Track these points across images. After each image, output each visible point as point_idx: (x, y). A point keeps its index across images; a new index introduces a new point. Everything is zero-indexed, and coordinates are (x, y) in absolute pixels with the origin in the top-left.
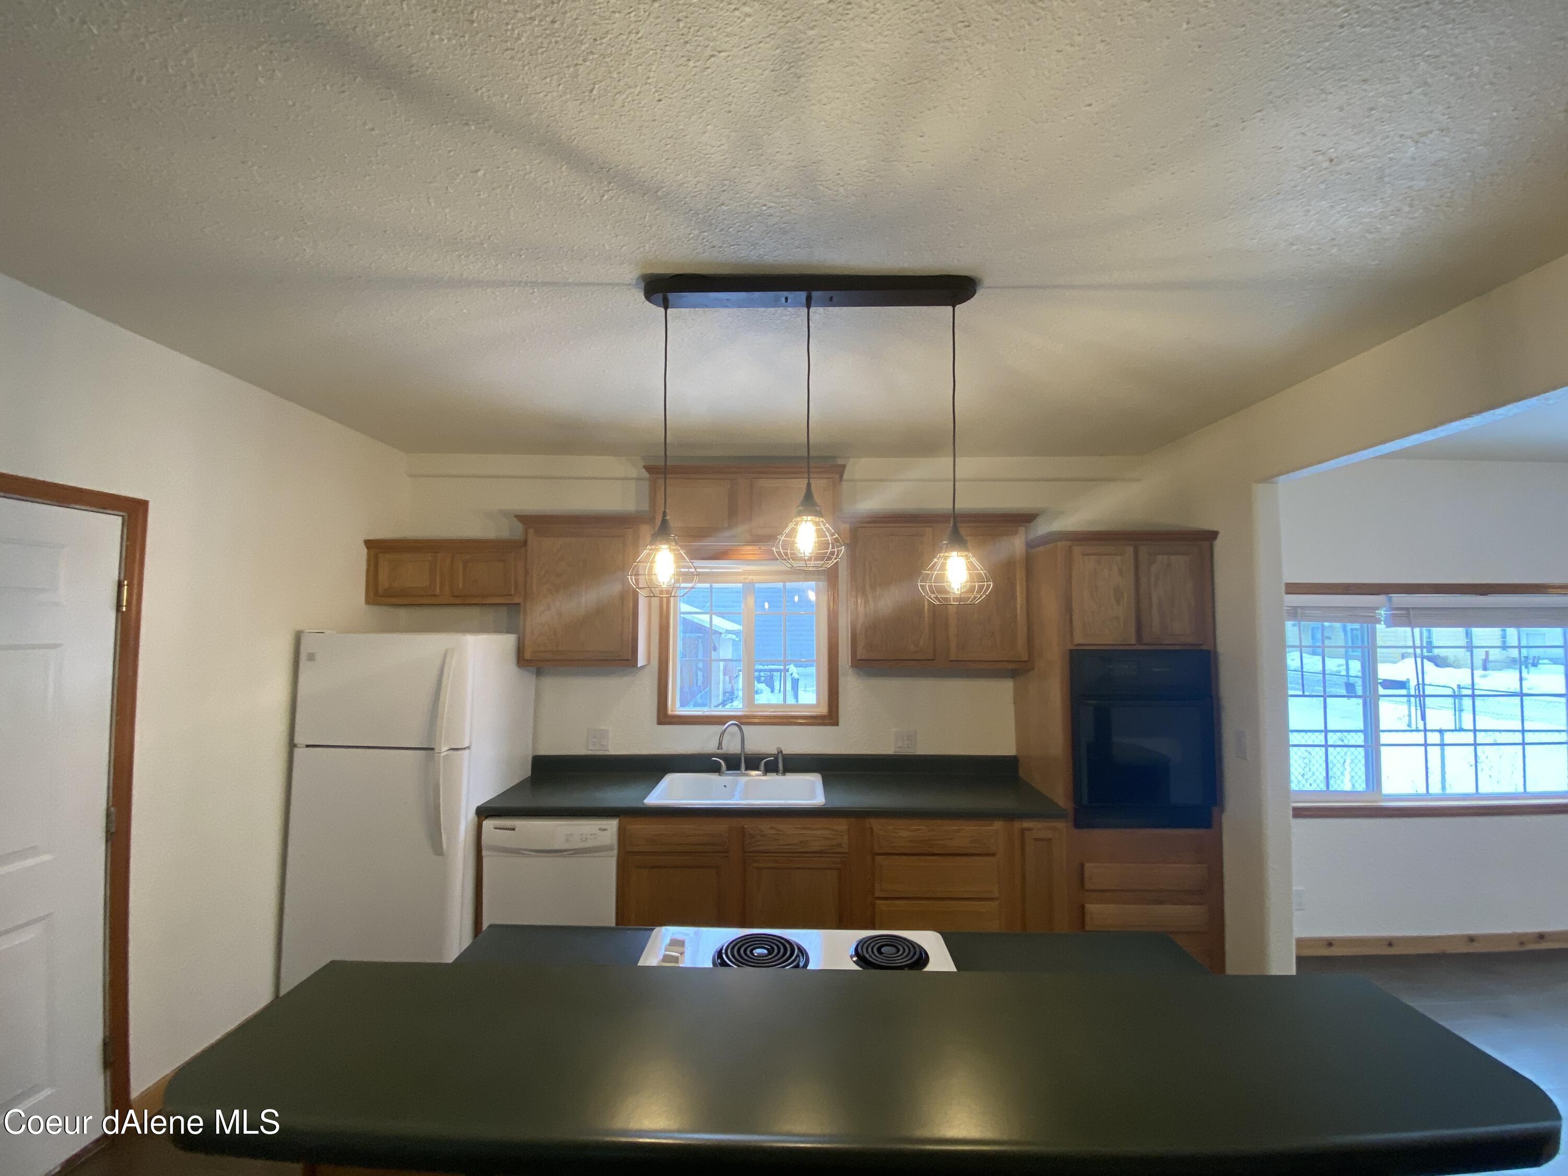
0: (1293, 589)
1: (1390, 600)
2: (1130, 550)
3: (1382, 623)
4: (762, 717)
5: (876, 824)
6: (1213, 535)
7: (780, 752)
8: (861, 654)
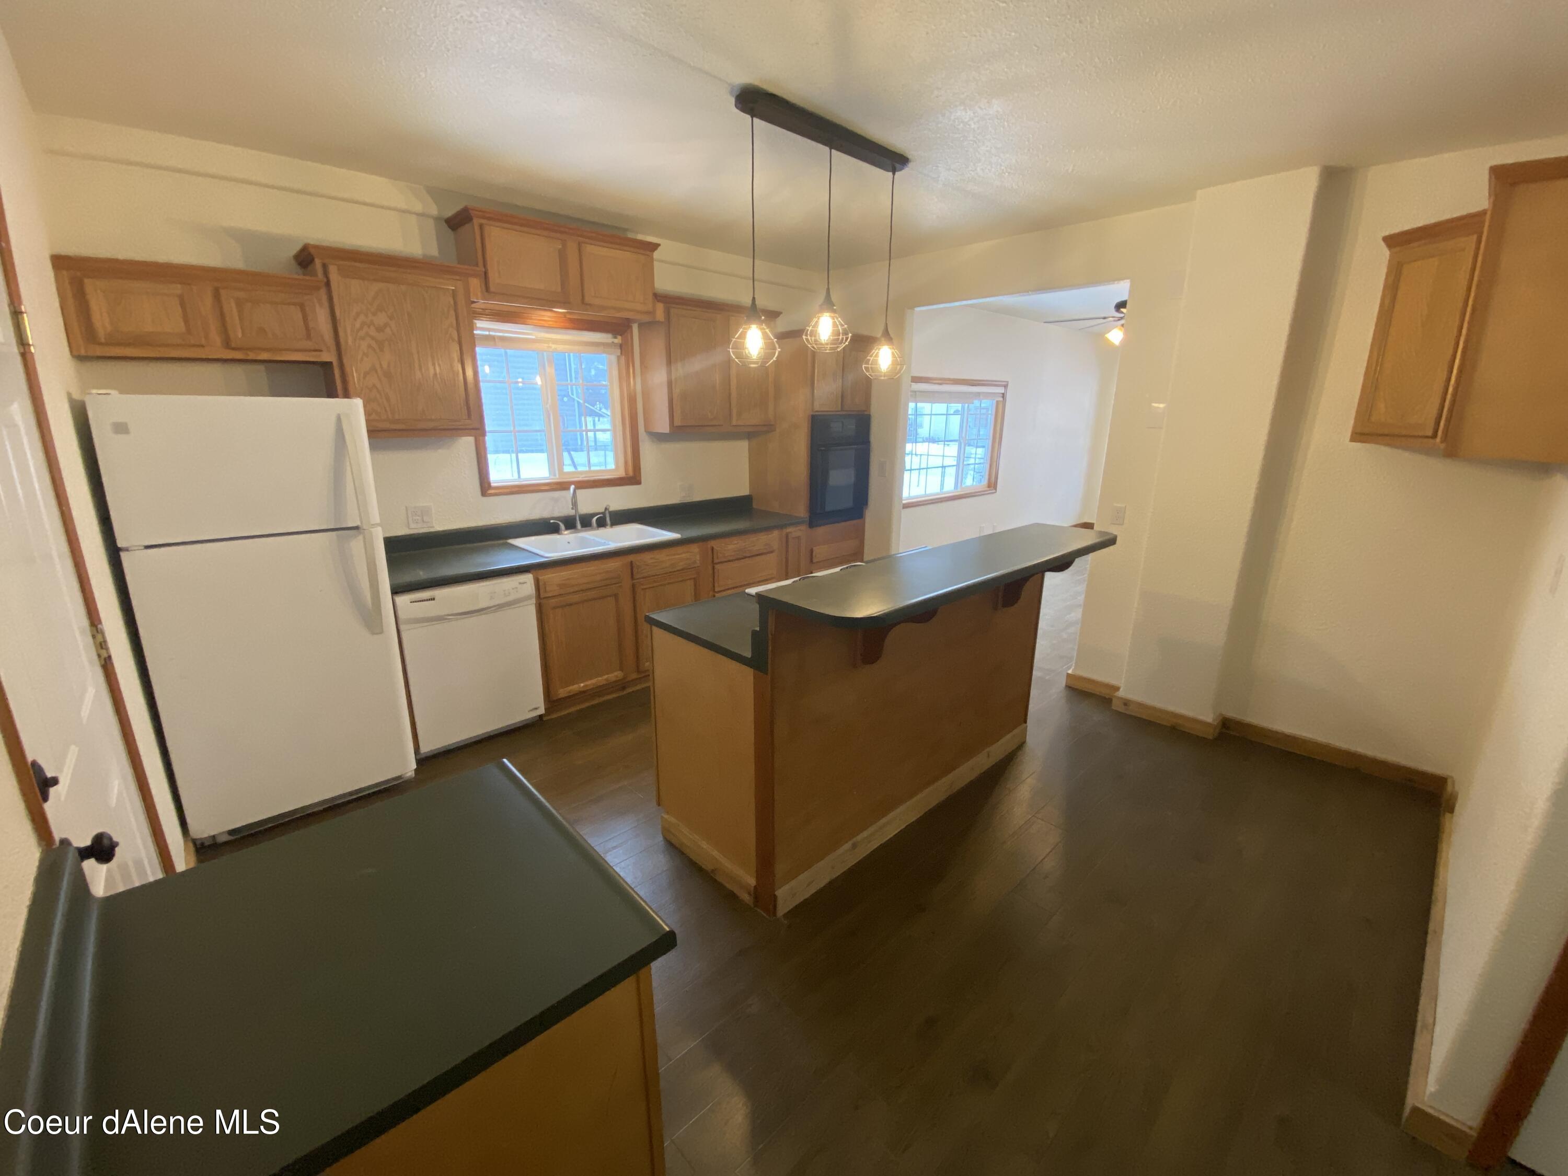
5: (716, 545)
7: (606, 509)
8: (678, 422)
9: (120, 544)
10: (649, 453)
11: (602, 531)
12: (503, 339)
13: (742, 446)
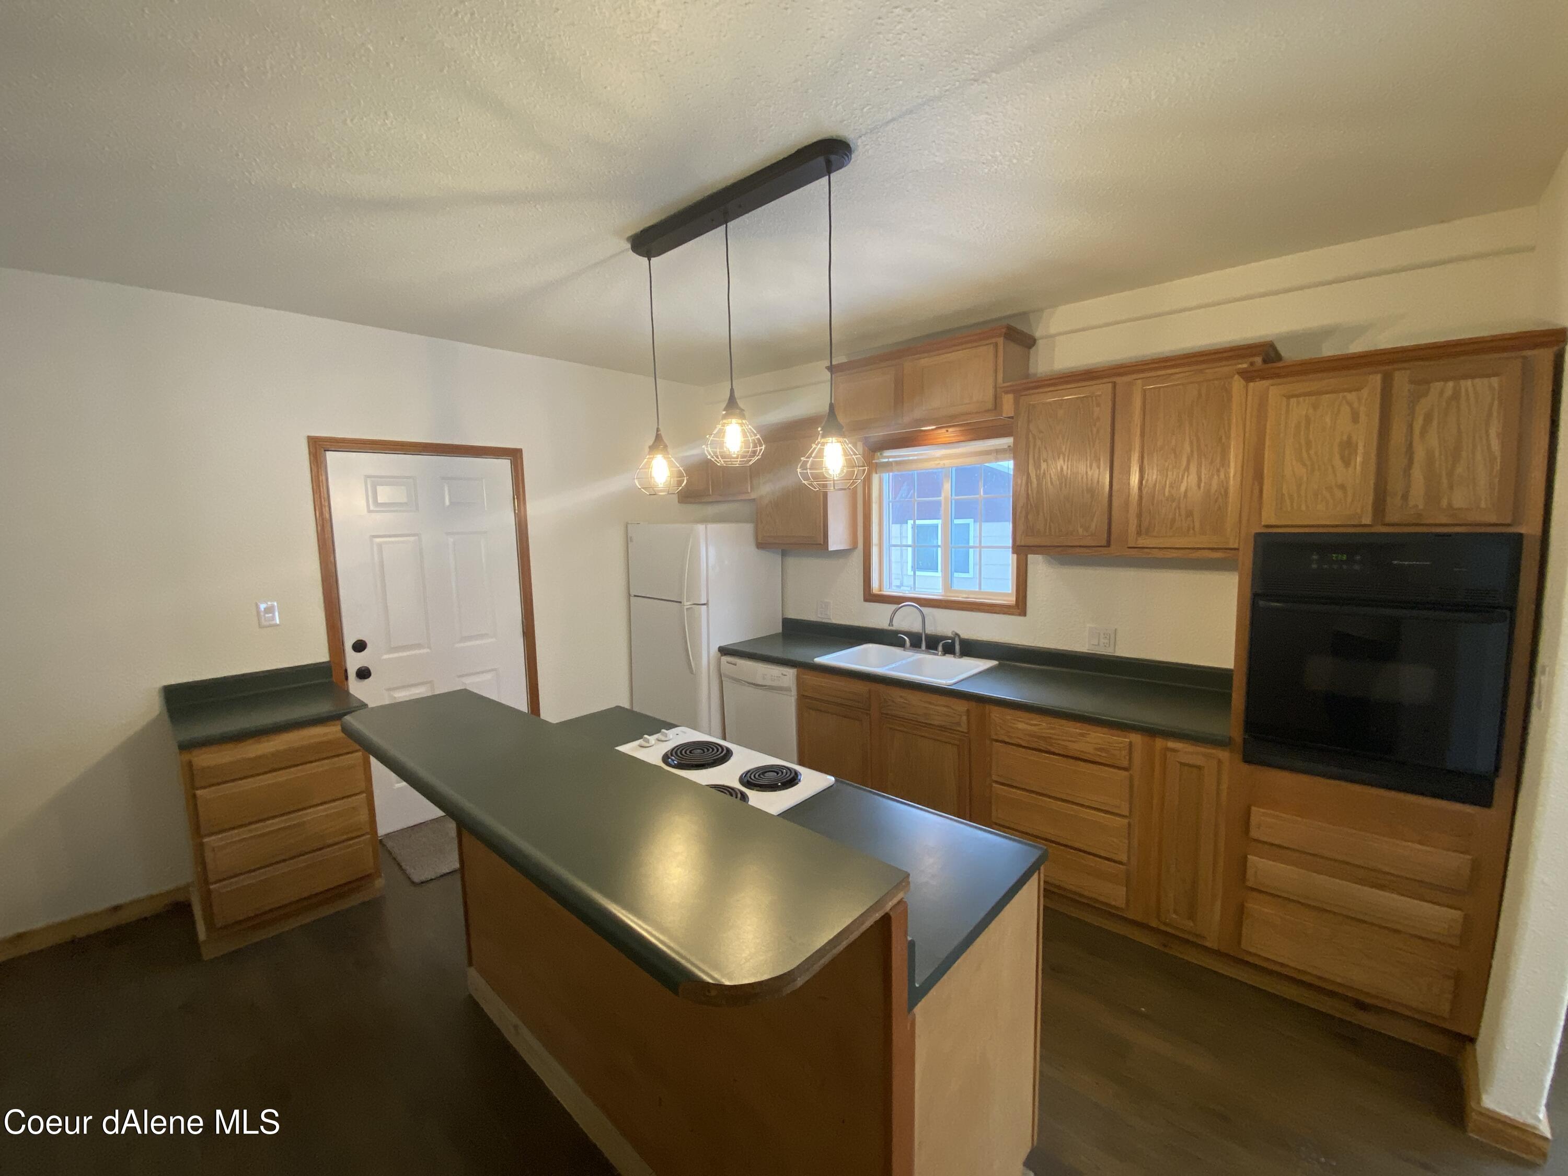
5: (996, 714)
7: (957, 635)
8: (1020, 540)
10: (1043, 578)
11: (949, 659)
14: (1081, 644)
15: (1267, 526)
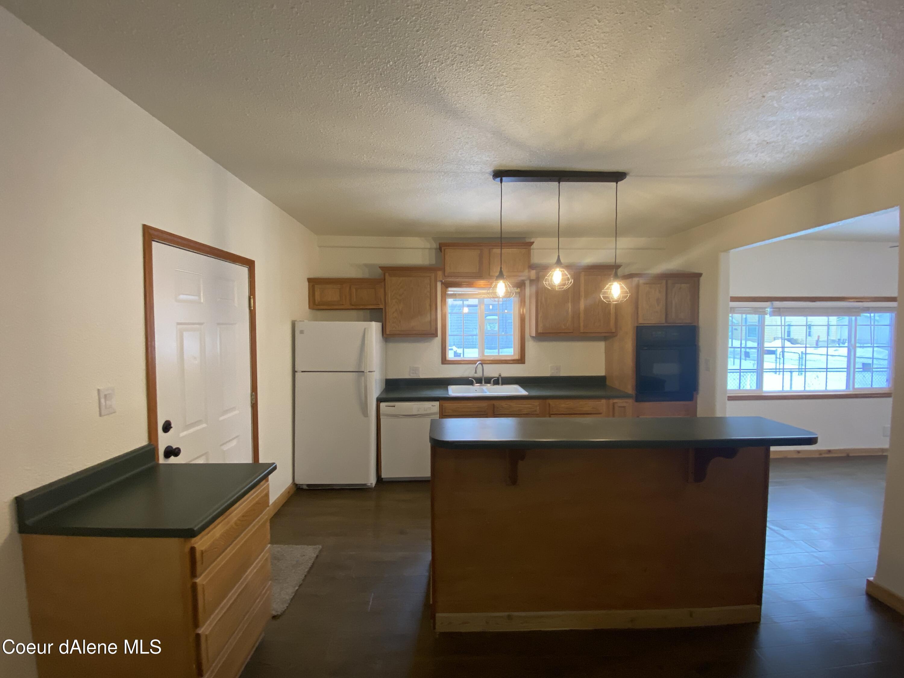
0: (734, 299)
1: (772, 304)
2: (664, 282)
3: (768, 314)
4: (489, 360)
5: (551, 402)
6: (700, 275)
7: (500, 375)
8: (540, 330)
9: (296, 370)
10: (531, 347)
11: (496, 387)
12: (459, 295)
13: (601, 345)
14: (547, 373)
15: (640, 324)
